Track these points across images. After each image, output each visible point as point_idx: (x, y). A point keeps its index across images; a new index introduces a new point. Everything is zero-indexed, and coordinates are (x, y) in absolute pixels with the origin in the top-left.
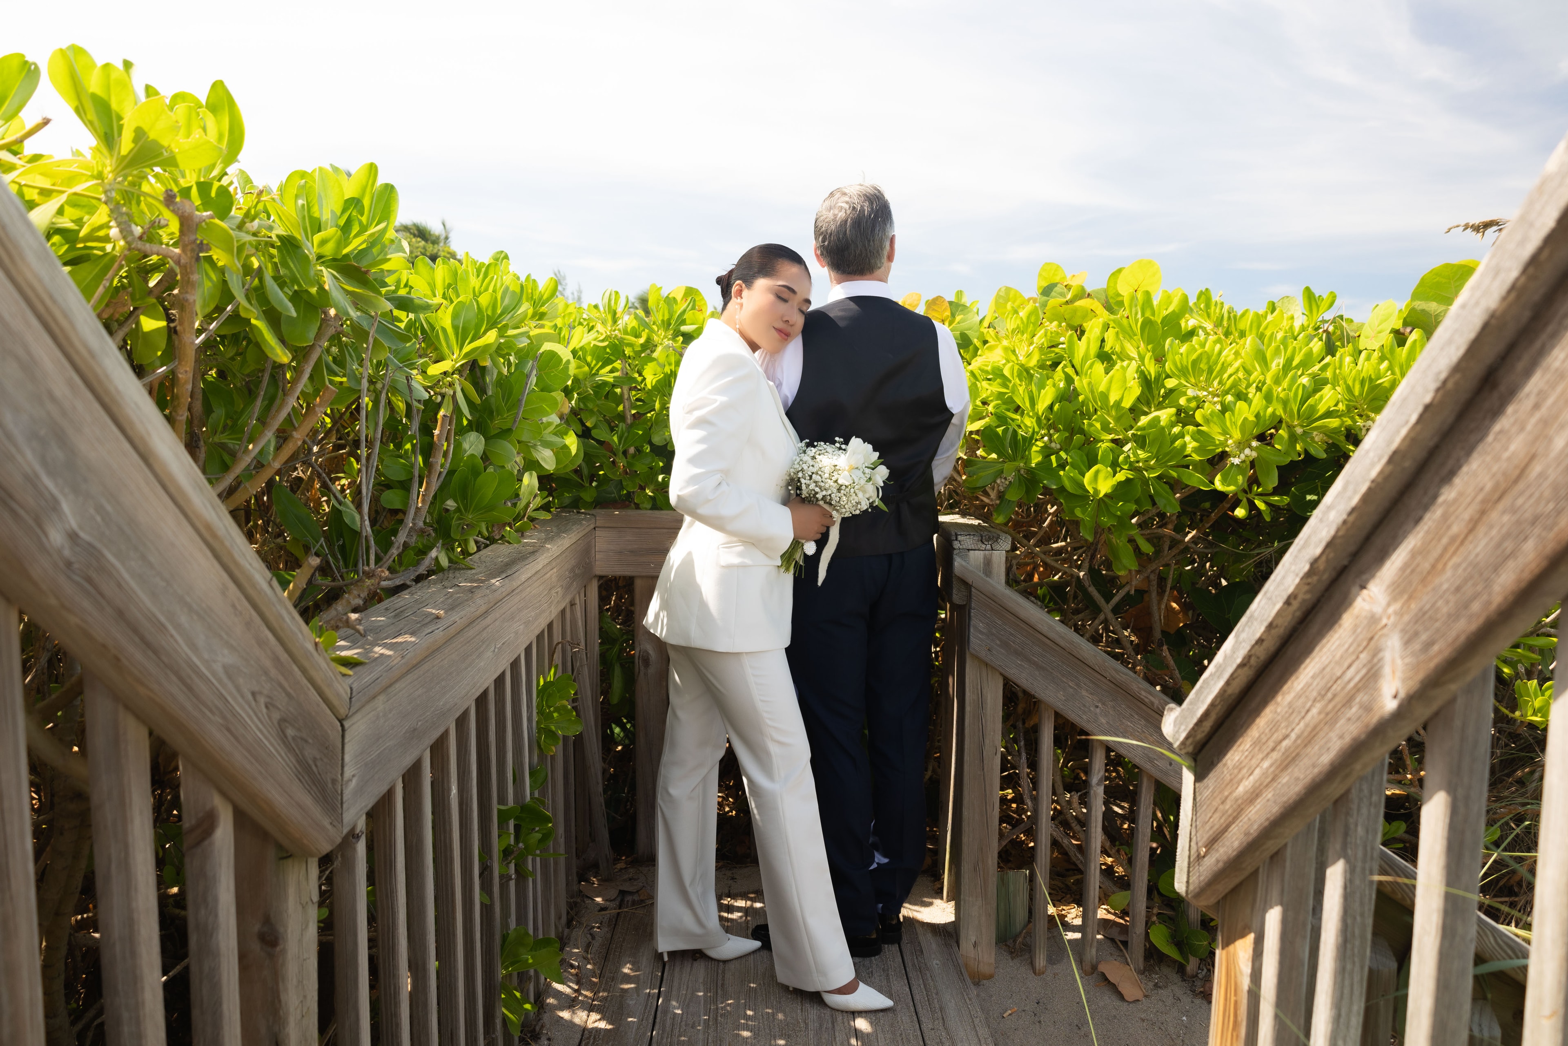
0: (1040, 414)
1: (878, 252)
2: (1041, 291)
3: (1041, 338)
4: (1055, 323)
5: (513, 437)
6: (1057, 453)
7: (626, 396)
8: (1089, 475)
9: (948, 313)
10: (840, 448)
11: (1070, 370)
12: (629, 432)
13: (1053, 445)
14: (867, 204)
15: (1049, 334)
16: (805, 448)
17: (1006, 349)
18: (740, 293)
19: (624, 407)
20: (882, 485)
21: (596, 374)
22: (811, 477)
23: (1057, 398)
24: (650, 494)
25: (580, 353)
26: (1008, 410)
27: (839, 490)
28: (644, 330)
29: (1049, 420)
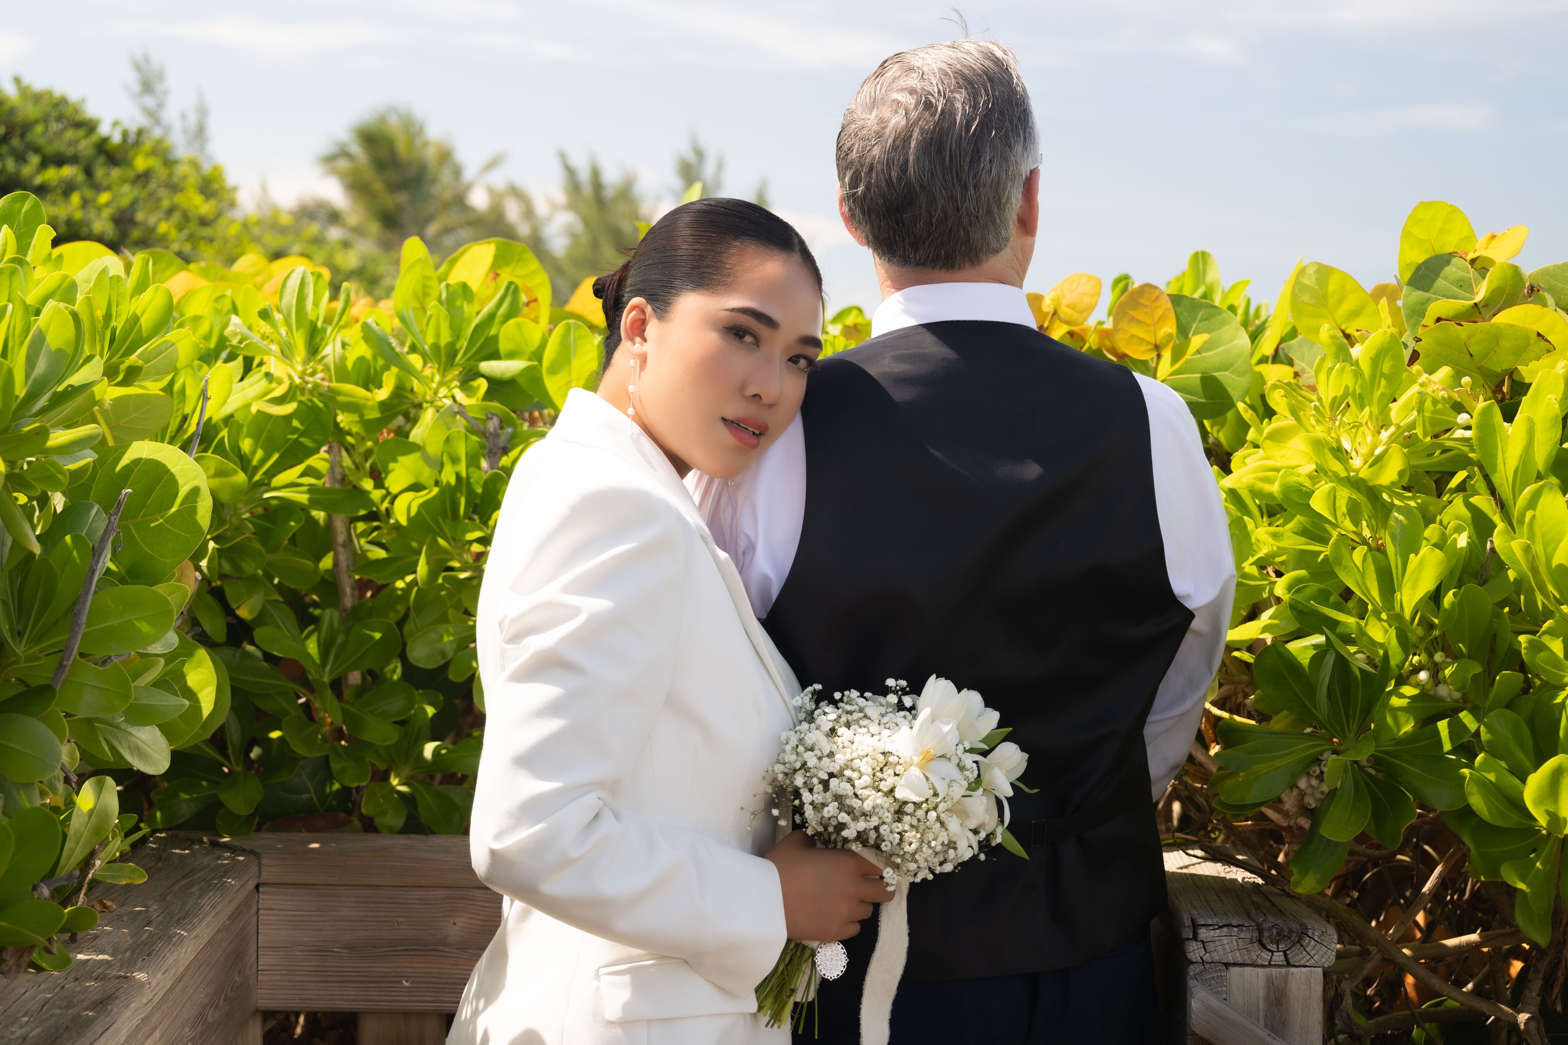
0: (1407, 615)
1: (989, 212)
2: (1407, 276)
3: (1407, 408)
4: (1445, 372)
5: (57, 708)
6: (1451, 713)
7: (341, 538)
8: (1536, 781)
9: (1169, 328)
10: (900, 706)
11: (1482, 501)
12: (347, 632)
13: (1443, 691)
14: (960, 97)
15: (1428, 404)
16: (810, 706)
17: (1318, 445)
18: (639, 329)
19: (336, 564)
20: (1010, 793)
21: (265, 484)
22: (826, 784)
23: (1451, 574)
24: (403, 789)
25: (224, 433)
26: (1325, 601)
27: (899, 813)
28: (387, 368)
29: (1432, 626)
